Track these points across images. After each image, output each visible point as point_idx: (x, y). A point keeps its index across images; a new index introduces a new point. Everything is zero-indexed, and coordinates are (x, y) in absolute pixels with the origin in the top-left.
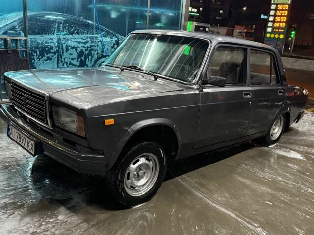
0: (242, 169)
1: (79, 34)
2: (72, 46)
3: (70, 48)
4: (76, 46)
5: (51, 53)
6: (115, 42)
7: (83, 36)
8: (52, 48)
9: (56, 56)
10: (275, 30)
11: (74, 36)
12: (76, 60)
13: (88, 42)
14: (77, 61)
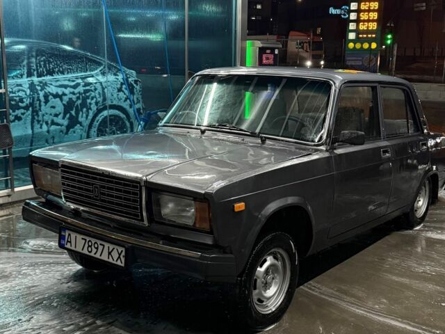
0: (389, 264)
1: (63, 73)
2: (55, 93)
3: (51, 97)
4: (60, 93)
5: (19, 108)
6: (122, 81)
7: (70, 76)
8: (21, 100)
9: (30, 112)
10: (361, 36)
11: (56, 76)
12: (62, 115)
13: (78, 85)
14: (64, 118)
